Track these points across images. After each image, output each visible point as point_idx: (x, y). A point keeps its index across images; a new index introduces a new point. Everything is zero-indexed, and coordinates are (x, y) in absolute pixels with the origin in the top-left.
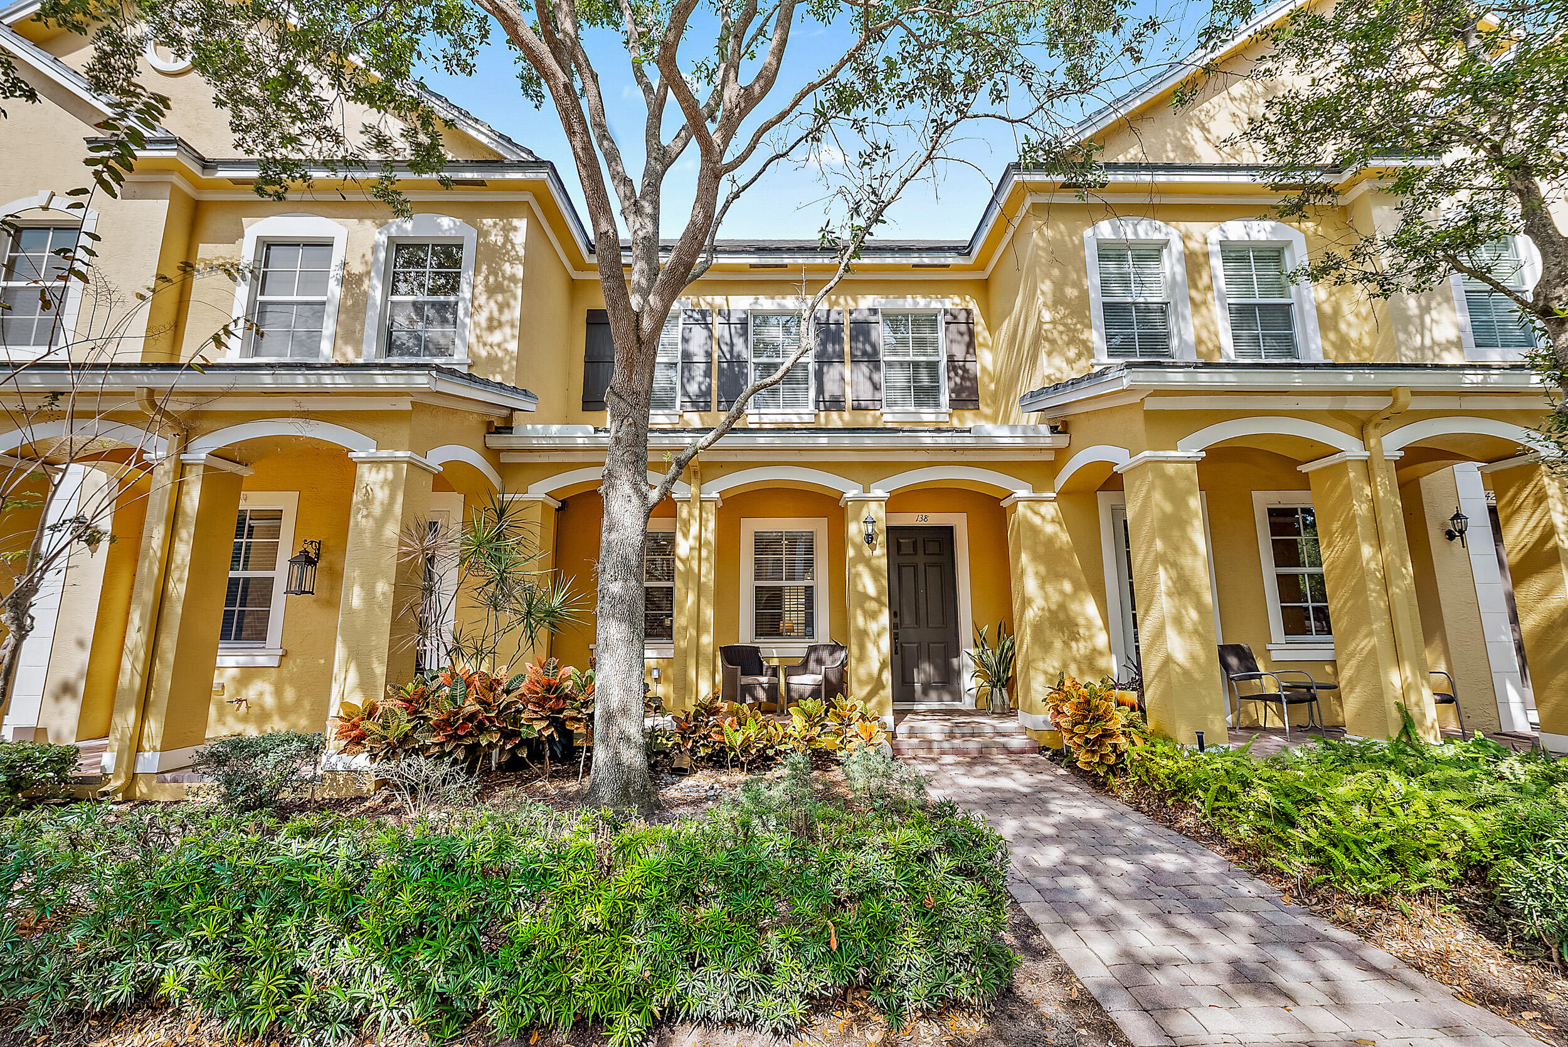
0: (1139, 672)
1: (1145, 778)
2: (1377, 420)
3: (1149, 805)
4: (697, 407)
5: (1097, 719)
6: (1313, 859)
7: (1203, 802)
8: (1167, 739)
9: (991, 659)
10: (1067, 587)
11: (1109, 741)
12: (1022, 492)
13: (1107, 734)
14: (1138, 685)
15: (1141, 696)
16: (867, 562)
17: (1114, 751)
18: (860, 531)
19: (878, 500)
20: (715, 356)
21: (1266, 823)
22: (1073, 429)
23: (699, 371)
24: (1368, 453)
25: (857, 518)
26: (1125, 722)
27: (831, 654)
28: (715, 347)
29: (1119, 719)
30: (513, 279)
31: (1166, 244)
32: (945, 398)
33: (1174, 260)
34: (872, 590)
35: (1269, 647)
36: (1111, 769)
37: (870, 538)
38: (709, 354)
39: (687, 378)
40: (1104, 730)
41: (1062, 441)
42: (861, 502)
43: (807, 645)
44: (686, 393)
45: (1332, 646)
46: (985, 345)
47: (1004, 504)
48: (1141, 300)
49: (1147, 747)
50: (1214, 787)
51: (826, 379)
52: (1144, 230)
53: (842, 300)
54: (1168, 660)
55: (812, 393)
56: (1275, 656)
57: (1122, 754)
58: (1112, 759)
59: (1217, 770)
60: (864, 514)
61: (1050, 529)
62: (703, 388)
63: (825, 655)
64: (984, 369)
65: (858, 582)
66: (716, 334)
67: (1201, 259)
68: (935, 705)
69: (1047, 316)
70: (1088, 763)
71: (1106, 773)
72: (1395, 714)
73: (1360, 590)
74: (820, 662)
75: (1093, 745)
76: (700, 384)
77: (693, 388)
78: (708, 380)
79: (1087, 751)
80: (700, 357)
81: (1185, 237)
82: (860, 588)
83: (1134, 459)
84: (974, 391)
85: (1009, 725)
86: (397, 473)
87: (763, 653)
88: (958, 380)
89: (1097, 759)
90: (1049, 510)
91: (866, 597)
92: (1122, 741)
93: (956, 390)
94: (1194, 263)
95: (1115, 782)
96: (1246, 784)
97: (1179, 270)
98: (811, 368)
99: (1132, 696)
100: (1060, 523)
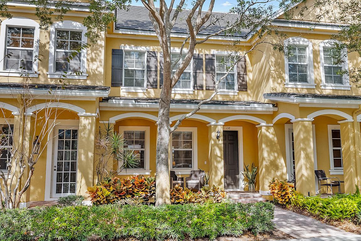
0: (295, 178)
1: (295, 204)
2: (356, 111)
3: (296, 211)
4: (153, 87)
5: (284, 190)
6: (328, 215)
7: (308, 207)
8: (301, 195)
9: (250, 174)
10: (276, 155)
11: (287, 195)
12: (264, 124)
13: (286, 194)
14: (294, 181)
15: (295, 185)
16: (218, 145)
17: (288, 198)
18: (216, 135)
19: (221, 125)
20: (159, 68)
21: (321, 209)
22: (279, 106)
23: (153, 74)
24: (353, 120)
25: (215, 131)
26: (291, 191)
27: (200, 173)
28: (159, 65)
29: (290, 190)
30: (101, 46)
31: (308, 46)
32: (236, 87)
33: (310, 53)
34: (219, 154)
35: (330, 171)
36: (287, 202)
37: (218, 137)
38: (156, 67)
39: (149, 76)
40: (286, 193)
41: (276, 109)
42: (216, 126)
43: (191, 171)
44: (148, 81)
45: (343, 170)
46: (250, 71)
47: (257, 126)
48: (300, 63)
49: (296, 197)
50: (311, 204)
51: (198, 79)
52: (302, 41)
53: (203, 51)
54: (302, 175)
55: (192, 83)
56: (331, 173)
57: (290, 199)
58: (287, 200)
59: (312, 200)
60: (217, 130)
61: (271, 136)
62: (155, 80)
63: (197, 174)
64: (250, 79)
65: (215, 151)
66: (159, 60)
67: (318, 53)
68: (232, 190)
69: (272, 68)
70: (281, 202)
71: (286, 204)
72: (355, 188)
73: (349, 156)
74: (196, 176)
75: (283, 197)
76: (154, 79)
77: (151, 80)
78: (156, 77)
79: (281, 198)
80: (153, 69)
81: (314, 45)
82: (215, 153)
83: (296, 120)
84: (246, 85)
85: (257, 195)
86: (92, 120)
87: (176, 173)
88: (241, 81)
89: (284, 200)
90: (272, 130)
91: (217, 156)
92: (290, 196)
93: (241, 85)
94: (316, 53)
95: (288, 206)
96: (318, 203)
97: (312, 56)
98: (192, 74)
99: (293, 184)
100: (274, 135)
